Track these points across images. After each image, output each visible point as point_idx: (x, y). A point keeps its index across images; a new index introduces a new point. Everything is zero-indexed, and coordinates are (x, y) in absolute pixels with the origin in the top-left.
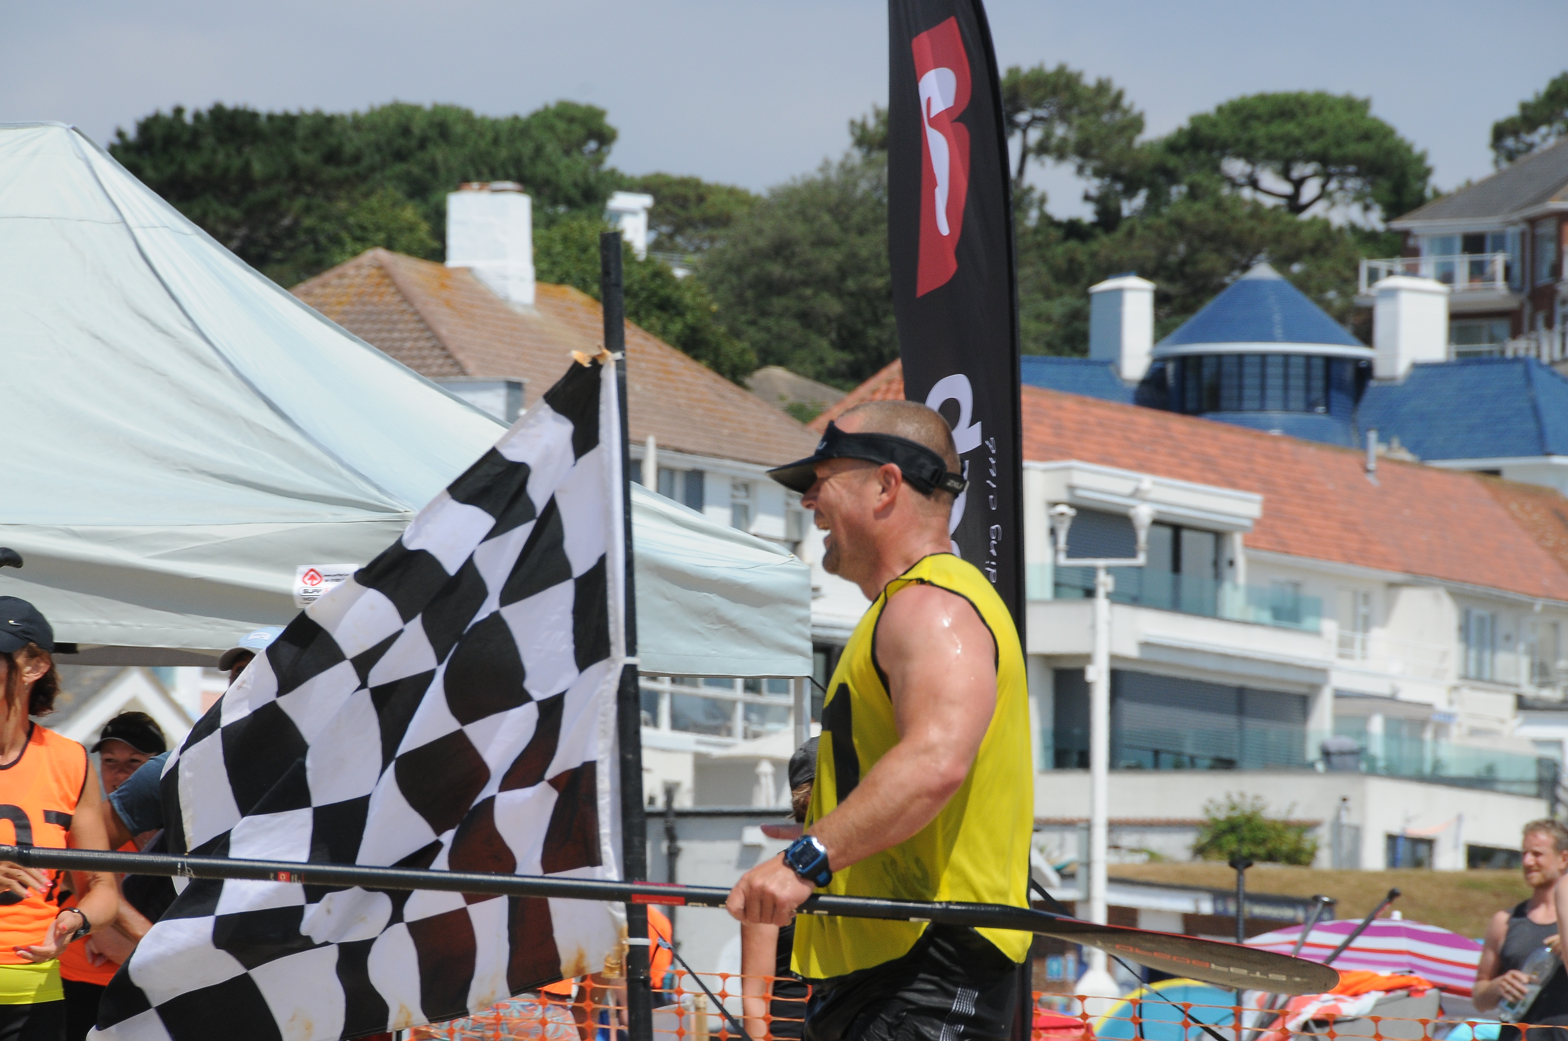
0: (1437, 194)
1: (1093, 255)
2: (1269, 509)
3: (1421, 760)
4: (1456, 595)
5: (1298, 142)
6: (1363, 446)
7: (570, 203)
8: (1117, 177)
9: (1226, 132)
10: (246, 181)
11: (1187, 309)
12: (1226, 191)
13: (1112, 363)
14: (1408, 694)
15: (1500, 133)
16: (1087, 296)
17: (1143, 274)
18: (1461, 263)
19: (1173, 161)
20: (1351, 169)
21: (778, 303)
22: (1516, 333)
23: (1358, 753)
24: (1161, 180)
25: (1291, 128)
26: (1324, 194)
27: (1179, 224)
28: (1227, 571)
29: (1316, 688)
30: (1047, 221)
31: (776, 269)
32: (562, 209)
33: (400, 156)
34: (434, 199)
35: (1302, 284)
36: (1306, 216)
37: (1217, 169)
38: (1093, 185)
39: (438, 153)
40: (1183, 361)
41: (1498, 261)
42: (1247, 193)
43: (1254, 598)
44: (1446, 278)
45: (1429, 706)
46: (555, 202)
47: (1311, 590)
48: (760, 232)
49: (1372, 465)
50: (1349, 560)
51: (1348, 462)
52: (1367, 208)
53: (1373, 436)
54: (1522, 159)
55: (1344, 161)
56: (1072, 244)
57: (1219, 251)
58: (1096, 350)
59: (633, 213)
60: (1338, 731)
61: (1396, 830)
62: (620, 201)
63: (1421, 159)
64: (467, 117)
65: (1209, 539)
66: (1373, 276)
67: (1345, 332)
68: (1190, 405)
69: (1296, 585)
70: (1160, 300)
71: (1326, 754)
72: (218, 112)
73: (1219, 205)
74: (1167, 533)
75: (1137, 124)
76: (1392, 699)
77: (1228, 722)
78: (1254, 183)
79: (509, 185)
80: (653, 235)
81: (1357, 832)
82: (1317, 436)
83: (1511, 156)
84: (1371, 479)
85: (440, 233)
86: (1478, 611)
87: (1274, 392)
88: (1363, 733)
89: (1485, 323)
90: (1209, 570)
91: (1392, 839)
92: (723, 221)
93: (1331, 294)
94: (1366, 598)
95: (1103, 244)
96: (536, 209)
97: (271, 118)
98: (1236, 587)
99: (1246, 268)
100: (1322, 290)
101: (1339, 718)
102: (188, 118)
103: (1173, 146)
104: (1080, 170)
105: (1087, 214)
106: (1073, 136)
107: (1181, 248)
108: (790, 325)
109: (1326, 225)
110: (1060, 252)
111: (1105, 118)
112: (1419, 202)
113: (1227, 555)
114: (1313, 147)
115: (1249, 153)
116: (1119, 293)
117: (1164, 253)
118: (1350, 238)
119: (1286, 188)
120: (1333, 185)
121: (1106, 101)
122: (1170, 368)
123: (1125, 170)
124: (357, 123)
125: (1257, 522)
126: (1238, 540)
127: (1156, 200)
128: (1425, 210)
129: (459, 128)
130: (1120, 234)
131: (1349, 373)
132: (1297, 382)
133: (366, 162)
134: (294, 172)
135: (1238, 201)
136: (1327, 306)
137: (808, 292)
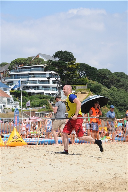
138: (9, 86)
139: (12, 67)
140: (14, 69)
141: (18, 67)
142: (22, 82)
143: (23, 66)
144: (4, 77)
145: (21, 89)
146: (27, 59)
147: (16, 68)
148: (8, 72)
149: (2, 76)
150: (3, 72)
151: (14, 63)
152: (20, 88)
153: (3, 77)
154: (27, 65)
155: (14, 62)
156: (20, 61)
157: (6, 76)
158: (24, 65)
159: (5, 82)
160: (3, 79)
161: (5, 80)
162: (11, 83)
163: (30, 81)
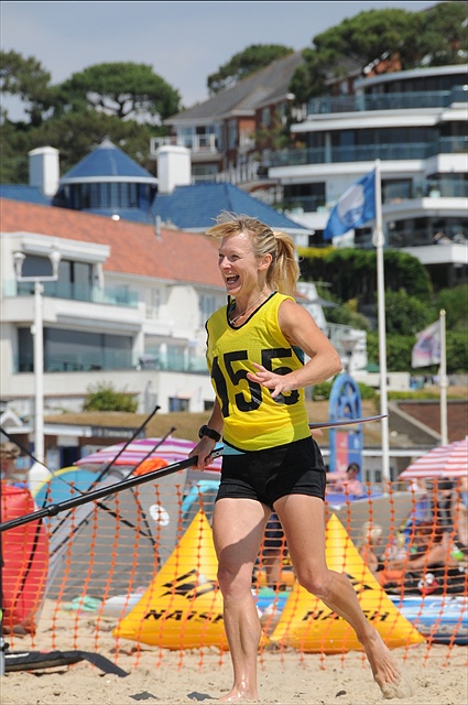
0: (184, 108)
1: (30, 138)
2: (113, 252)
3: (183, 363)
4: (197, 289)
5: (121, 85)
6: (155, 222)
8: (39, 101)
9: (88, 80)
11: (74, 162)
12: (89, 108)
13: (40, 189)
14: (177, 334)
15: (211, 80)
16: (27, 157)
17: (53, 146)
18: (196, 139)
19: (65, 94)
20: (145, 96)
22: (220, 170)
23: (156, 362)
24: (60, 103)
25: (118, 79)
26: (134, 108)
27: (69, 123)
28: (95, 281)
29: (136, 333)
30: (8, 122)
35: (125, 150)
36: (126, 119)
37: (85, 97)
38: (29, 105)
40: (74, 187)
41: (212, 138)
42: (99, 108)
43: (108, 293)
44: (189, 146)
45: (186, 340)
47: (133, 289)
49: (159, 231)
50: (150, 275)
51: (148, 230)
52: (153, 115)
53: (158, 219)
54: (220, 93)
55: (142, 93)
56: (21, 133)
57: (88, 135)
58: (33, 181)
60: (146, 352)
61: (173, 395)
63: (176, 92)
65: (87, 267)
66: (157, 146)
67: (144, 171)
68: (77, 206)
69: (126, 287)
70: (62, 158)
71: (141, 362)
73: (87, 114)
74: (67, 265)
75: (47, 77)
76: (170, 337)
77: (97, 350)
78: (102, 104)
81: (155, 396)
82: (133, 219)
83: (216, 90)
84: (159, 239)
86: (207, 296)
87: (114, 199)
88: (157, 352)
89: (207, 167)
90: (87, 281)
91: (171, 399)
93: (139, 155)
94: (158, 292)
95: (34, 132)
98: (99, 288)
99: (100, 142)
100: (134, 152)
101: (146, 346)
103: (64, 87)
104: (23, 98)
105: (27, 119)
106: (19, 83)
107: (70, 134)
109: (135, 123)
110: (15, 136)
111: (34, 74)
112: (176, 112)
113: (94, 274)
114: (128, 87)
115: (99, 90)
116: (42, 156)
117: (62, 136)
118: (146, 129)
119: (117, 106)
120: (137, 104)
121: (32, 66)
122: (67, 190)
123: (43, 98)
125: (108, 259)
126: (99, 267)
127: (58, 112)
128: (179, 116)
130: (42, 128)
131: (147, 190)
132: (124, 195)
135: (96, 112)
136: (137, 160)
138: (298, 216)
139: (317, 74)
140: (333, 90)
141: (364, 75)
142: (388, 189)
143: (398, 66)
144: (258, 148)
145: (379, 239)
146: (431, 19)
147: (345, 87)
148: (288, 113)
149: (246, 142)
150: (257, 117)
151: (332, 45)
152: (369, 231)
153: (250, 152)
154: (427, 60)
155: (337, 39)
156: (378, 30)
157: (278, 141)
158: (409, 57)
159: (266, 187)
160: (254, 167)
161: (263, 173)
162: (309, 195)
163: (444, 182)
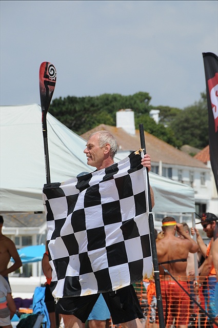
7: (142, 113)
10: (75, 111)
21: (187, 132)
31: (186, 125)
32: (140, 114)
33: (107, 105)
34: (114, 113)
39: (114, 104)
46: (139, 113)
48: (182, 117)
59: (155, 114)
62: (152, 112)
64: (120, 96)
72: (69, 97)
79: (129, 109)
80: (160, 119)
85: (115, 121)
92: (174, 115)
96: (135, 114)
97: (80, 98)
102: (63, 99)
108: (189, 136)
124: (97, 98)
129: (119, 98)
133: (99, 106)
134: (85, 109)
137: (193, 129)
